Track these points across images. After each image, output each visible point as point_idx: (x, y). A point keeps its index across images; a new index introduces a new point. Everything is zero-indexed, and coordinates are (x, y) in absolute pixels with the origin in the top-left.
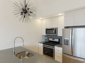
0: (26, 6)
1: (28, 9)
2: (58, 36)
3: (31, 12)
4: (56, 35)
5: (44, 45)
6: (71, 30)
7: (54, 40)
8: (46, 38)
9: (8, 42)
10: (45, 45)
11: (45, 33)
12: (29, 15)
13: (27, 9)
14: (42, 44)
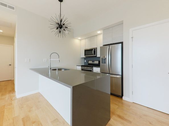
0: (61, 21)
1: (64, 24)
2: (97, 56)
3: (66, 27)
4: (96, 55)
5: (82, 67)
6: (108, 47)
7: (94, 62)
8: (85, 62)
9: (44, 61)
10: (84, 67)
11: (84, 55)
12: (64, 30)
13: (62, 24)
14: (80, 67)
